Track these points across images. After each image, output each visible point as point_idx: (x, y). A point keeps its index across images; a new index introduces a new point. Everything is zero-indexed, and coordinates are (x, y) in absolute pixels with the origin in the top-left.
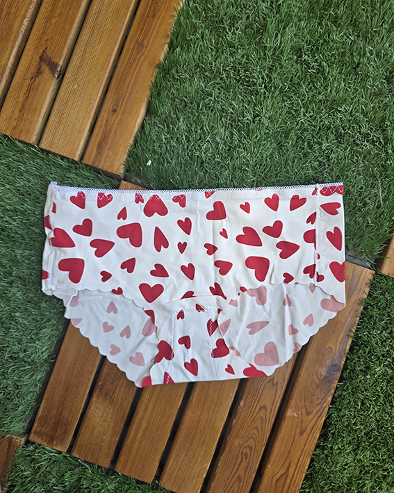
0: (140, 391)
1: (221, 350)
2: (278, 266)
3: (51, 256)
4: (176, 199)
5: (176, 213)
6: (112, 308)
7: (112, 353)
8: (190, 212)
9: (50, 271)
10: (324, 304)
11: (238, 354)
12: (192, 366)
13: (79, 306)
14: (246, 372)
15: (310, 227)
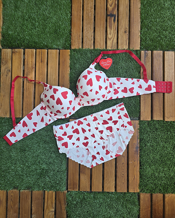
0: (91, 169)
1: (108, 152)
2: (114, 127)
3: (59, 144)
4: (84, 119)
5: (85, 123)
6: (78, 151)
7: (81, 162)
8: (89, 121)
9: (60, 147)
10: (129, 133)
11: (112, 152)
12: (102, 159)
13: (69, 153)
14: (115, 156)
15: (119, 115)
